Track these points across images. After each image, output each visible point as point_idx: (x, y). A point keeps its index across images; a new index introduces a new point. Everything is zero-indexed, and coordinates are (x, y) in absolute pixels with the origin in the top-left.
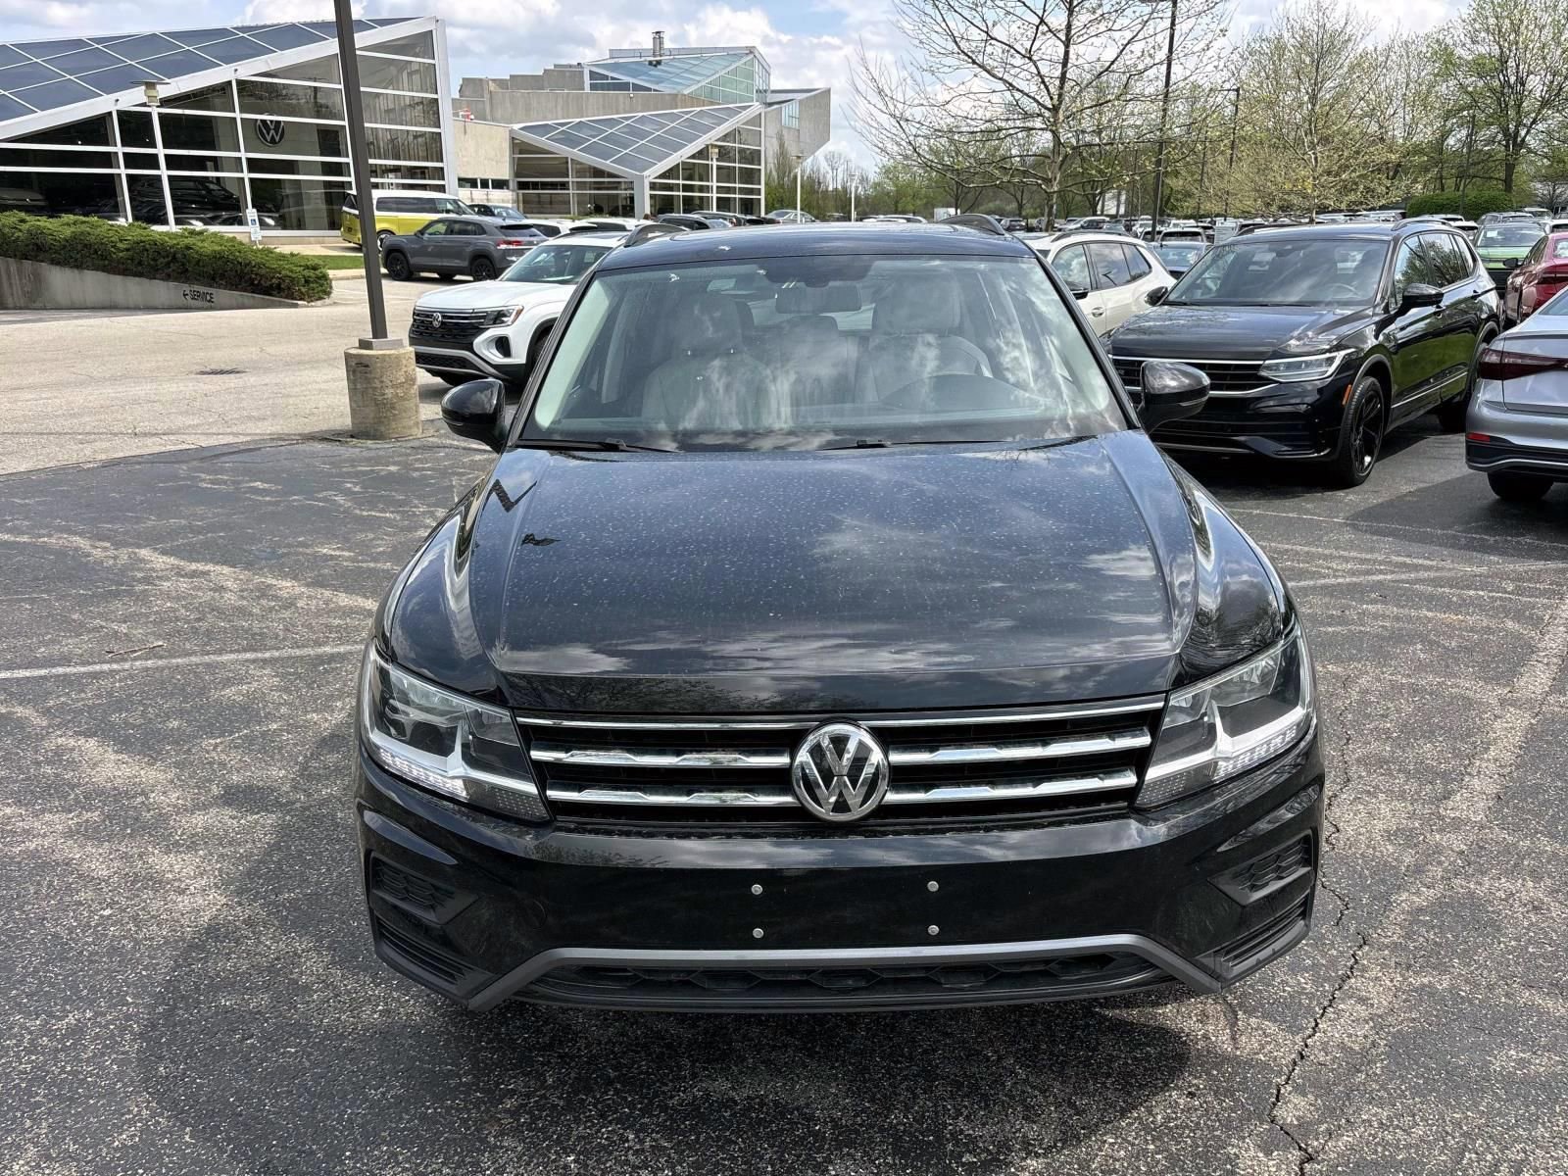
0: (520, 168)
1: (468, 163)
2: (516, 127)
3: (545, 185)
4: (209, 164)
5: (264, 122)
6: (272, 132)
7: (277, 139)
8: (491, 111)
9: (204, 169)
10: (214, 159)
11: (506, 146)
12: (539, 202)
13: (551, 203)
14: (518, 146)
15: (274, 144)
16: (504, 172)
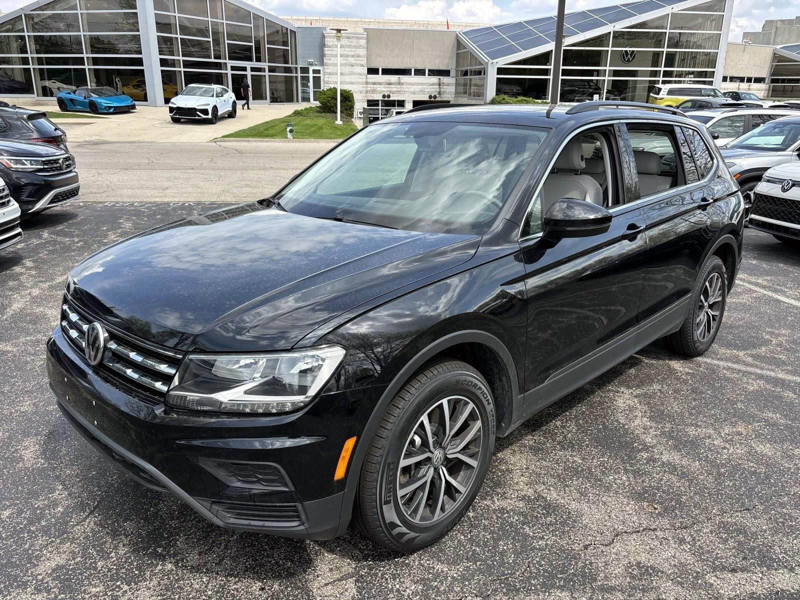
0: (775, 71)
1: (741, 68)
2: (778, 47)
3: (790, 81)
4: (595, 73)
5: (626, 51)
6: (629, 56)
7: (631, 60)
8: (774, 38)
9: (592, 76)
10: (598, 71)
11: (769, 58)
12: (784, 91)
13: (792, 91)
14: (777, 57)
15: (628, 62)
16: (764, 73)
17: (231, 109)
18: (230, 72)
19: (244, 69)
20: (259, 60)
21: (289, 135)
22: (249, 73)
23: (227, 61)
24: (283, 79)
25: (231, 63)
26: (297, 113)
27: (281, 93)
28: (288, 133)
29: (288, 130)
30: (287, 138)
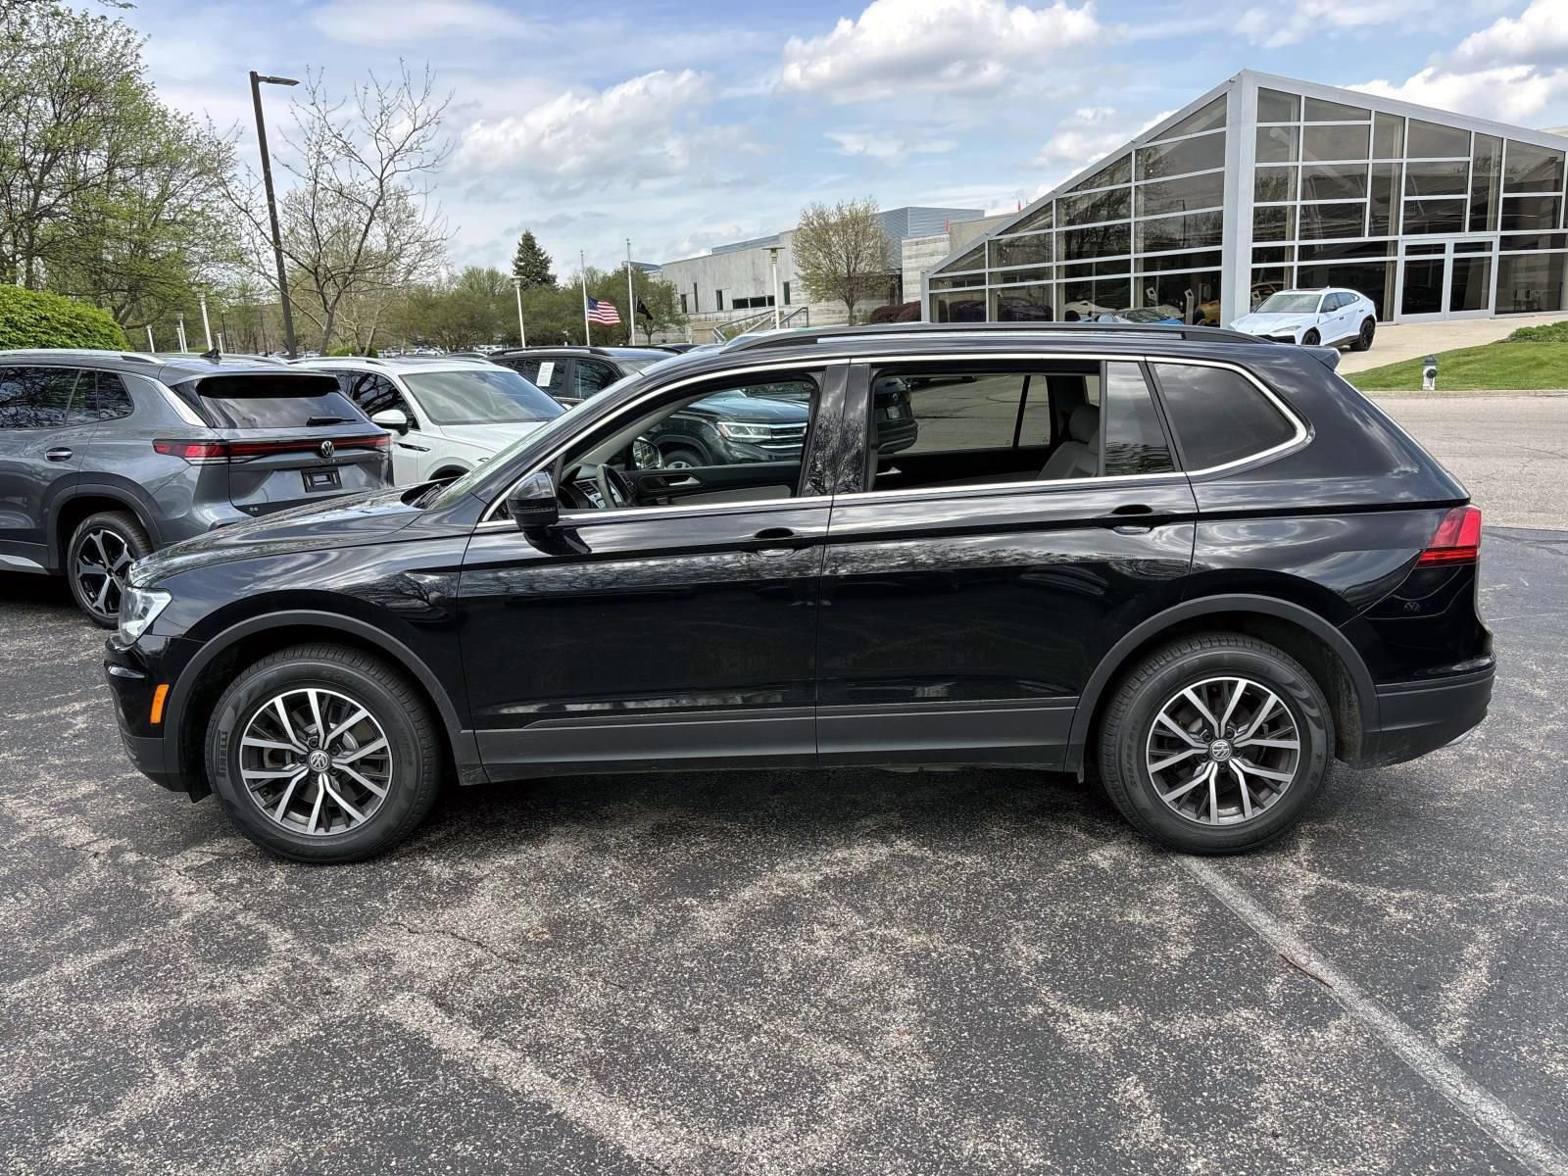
17: (1358, 333)
18: (1401, 258)
19: (1441, 248)
20: (1478, 225)
21: (1426, 382)
22: (1449, 257)
23: (1400, 237)
24: (1547, 261)
25: (1405, 241)
26: (1522, 335)
27: (1541, 291)
28: (1425, 378)
29: (1425, 372)
30: (1421, 388)
